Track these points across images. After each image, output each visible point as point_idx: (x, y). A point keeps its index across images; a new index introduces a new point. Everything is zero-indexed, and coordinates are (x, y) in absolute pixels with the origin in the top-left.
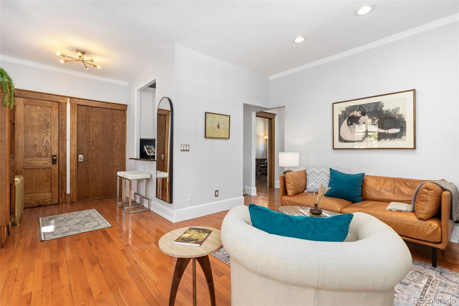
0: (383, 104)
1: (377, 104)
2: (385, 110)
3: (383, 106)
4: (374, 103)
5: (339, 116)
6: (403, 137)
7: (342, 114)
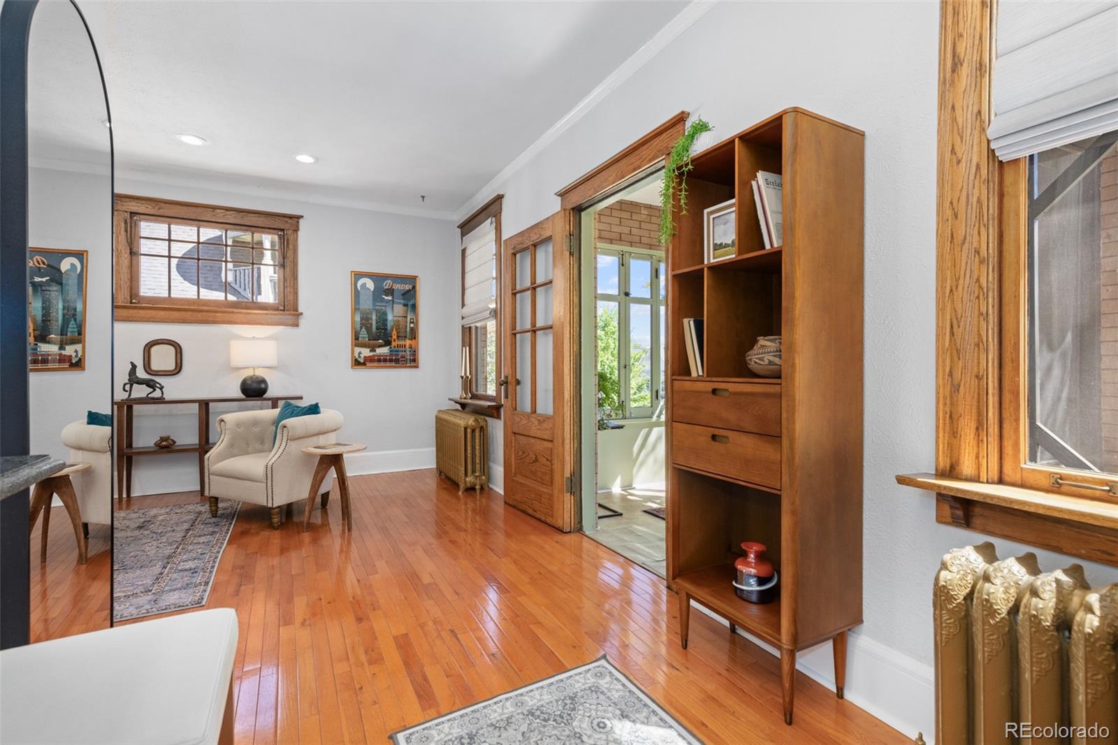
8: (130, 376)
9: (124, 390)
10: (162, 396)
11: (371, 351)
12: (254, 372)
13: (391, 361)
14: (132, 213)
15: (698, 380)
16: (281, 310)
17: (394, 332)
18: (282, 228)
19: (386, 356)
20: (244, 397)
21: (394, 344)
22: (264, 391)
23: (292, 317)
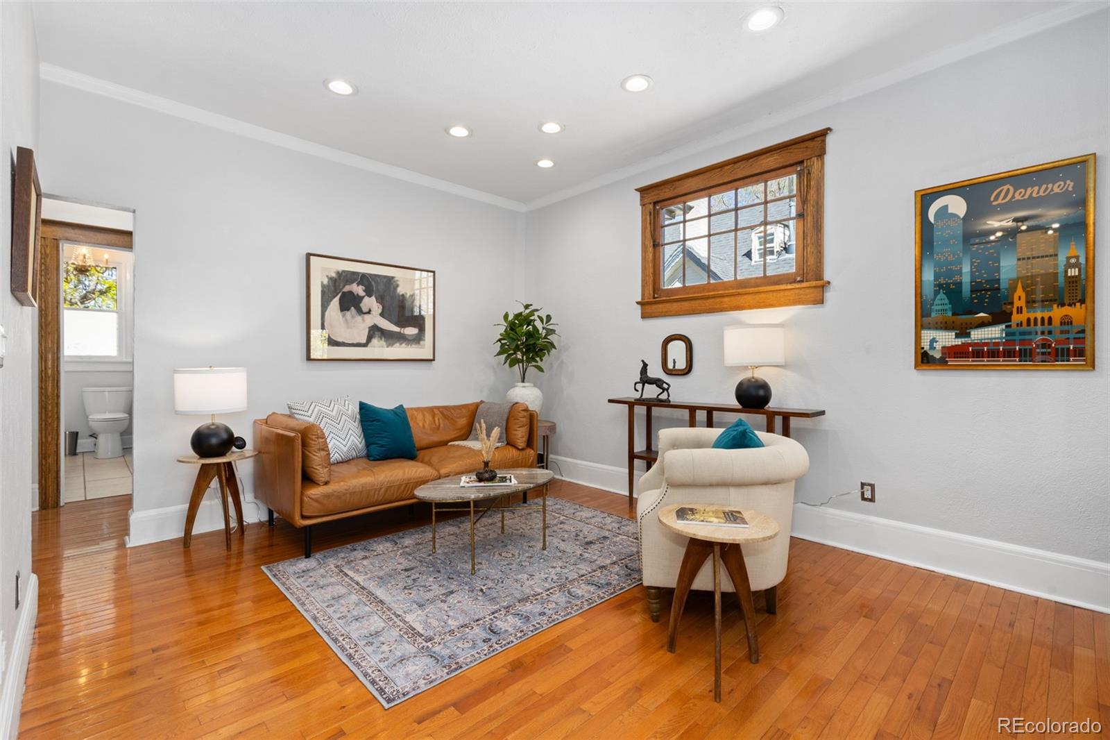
0: (398, 283)
1: (390, 280)
2: (401, 294)
3: (398, 286)
4: (385, 277)
5: (323, 286)
6: (422, 342)
7: (328, 282)
8: (641, 375)
9: (636, 390)
10: (668, 398)
11: (957, 336)
12: (753, 374)
13: (1009, 354)
14: (656, 203)
16: (799, 282)
17: (1020, 292)
18: (801, 159)
19: (997, 344)
20: (740, 407)
21: (1016, 318)
22: (766, 399)
23: (811, 290)
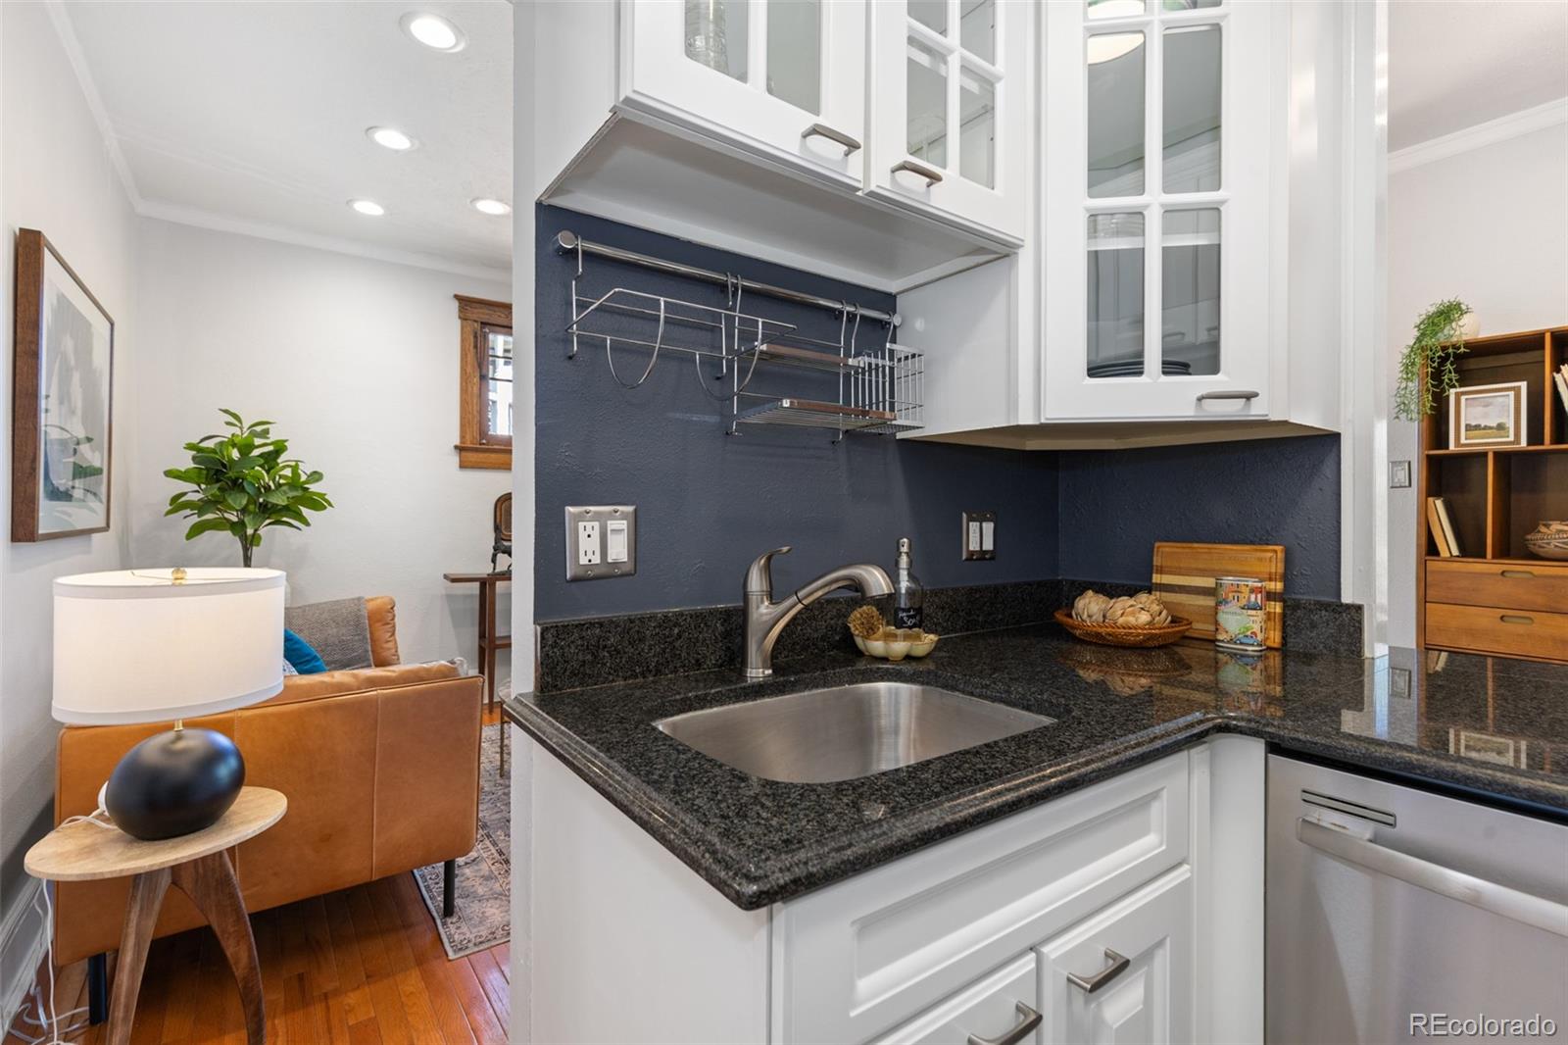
14: (484, 324)
15: (1452, 558)
